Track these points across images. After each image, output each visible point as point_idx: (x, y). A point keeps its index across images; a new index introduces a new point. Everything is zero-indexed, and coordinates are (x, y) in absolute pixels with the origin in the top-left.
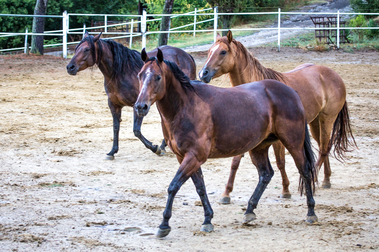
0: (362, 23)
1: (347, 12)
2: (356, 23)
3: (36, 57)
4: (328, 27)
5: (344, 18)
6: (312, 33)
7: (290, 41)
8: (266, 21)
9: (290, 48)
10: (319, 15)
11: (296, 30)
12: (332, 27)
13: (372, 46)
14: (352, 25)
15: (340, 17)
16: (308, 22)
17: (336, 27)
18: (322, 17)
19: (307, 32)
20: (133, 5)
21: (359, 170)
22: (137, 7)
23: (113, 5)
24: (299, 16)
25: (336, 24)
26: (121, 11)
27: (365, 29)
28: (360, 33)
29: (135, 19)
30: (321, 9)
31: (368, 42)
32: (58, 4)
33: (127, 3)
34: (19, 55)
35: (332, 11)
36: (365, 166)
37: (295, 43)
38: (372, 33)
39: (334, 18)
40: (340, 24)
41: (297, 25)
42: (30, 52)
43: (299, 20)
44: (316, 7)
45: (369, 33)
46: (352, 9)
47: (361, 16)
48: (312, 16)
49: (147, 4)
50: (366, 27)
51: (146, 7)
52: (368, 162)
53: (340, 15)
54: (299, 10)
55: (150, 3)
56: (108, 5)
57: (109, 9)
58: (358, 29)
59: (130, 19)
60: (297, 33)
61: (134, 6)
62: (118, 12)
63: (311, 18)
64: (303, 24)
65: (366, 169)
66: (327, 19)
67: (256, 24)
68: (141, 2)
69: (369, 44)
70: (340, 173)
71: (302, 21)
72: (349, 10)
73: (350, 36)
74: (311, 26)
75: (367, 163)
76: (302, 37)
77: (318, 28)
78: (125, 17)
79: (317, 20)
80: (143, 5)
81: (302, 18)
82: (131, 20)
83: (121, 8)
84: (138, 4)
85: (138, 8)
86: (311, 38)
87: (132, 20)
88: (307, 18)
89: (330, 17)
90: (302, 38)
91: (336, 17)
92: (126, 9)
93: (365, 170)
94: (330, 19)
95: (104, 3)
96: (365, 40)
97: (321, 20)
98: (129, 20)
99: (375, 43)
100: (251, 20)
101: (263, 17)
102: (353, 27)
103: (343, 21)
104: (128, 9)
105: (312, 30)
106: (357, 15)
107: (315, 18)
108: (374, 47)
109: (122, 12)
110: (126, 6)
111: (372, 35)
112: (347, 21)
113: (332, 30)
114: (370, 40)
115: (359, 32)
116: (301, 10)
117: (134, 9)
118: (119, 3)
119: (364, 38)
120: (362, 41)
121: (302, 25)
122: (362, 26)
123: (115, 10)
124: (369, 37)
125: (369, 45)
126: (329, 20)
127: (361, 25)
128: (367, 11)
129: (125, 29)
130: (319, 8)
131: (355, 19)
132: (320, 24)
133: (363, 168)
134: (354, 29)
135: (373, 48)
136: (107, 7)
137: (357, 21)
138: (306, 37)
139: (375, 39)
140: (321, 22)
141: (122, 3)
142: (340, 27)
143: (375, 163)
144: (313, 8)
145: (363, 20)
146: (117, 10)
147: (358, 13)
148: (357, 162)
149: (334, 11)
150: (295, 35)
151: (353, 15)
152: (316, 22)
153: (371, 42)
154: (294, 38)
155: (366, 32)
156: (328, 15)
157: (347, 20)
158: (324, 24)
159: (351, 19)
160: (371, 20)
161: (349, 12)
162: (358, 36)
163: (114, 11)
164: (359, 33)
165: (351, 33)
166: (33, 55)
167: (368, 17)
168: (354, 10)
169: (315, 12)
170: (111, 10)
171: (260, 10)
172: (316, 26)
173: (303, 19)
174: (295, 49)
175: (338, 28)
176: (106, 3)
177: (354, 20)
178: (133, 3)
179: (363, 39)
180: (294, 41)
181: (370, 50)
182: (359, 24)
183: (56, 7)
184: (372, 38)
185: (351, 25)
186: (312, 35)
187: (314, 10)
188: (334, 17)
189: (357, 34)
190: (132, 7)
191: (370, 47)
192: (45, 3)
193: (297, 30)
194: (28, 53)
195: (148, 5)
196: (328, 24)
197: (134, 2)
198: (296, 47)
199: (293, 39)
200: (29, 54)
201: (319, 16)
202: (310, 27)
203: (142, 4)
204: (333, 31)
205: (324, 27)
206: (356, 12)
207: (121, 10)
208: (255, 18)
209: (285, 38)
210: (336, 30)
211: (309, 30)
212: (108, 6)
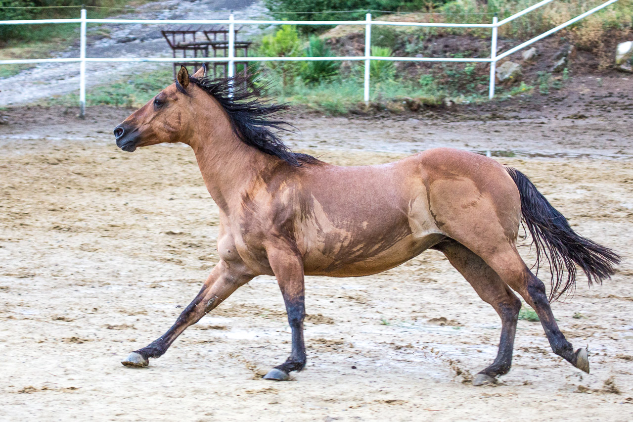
0: (292, 47)
1: (253, 18)
2: (276, 45)
4: (207, 57)
5: (246, 32)
6: (166, 72)
7: (111, 90)
8: (51, 42)
9: (111, 108)
10: (184, 25)
11: (125, 62)
12: (215, 56)
13: (316, 102)
14: (267, 51)
15: (236, 32)
16: (156, 44)
17: (226, 55)
18: (192, 30)
19: (155, 67)
21: (275, 408)
24: (133, 28)
25: (226, 48)
27: (300, 62)
28: (287, 71)
30: (190, 10)
31: (305, 94)
35: (216, 15)
36: (289, 397)
37: (124, 95)
38: (315, 70)
39: (222, 34)
40: (236, 47)
41: (130, 51)
43: (134, 39)
44: (178, 4)
45: (308, 72)
46: (267, 10)
47: (289, 30)
48: (166, 29)
50: (302, 55)
52: (295, 389)
53: (235, 25)
54: (133, 13)
58: (282, 62)
60: (128, 70)
63: (164, 33)
64: (143, 48)
65: (291, 404)
66: (203, 35)
67: (26, 49)
69: (308, 97)
70: (227, 414)
71: (142, 40)
72: (259, 14)
73: (261, 77)
74: (163, 53)
75: (293, 392)
76: (140, 81)
77: (180, 59)
79: (179, 38)
81: (142, 32)
86: (165, 83)
88: (155, 32)
89: (211, 32)
90: (141, 84)
91: (226, 32)
93: (289, 407)
94: (211, 36)
96: (297, 88)
97: (189, 38)
99: (324, 95)
100: (13, 38)
101: (45, 31)
102: (269, 56)
103: (245, 40)
105: (166, 63)
106: (279, 27)
107: (173, 33)
108: (320, 105)
111: (316, 75)
112: (255, 40)
113: (216, 64)
114: (310, 88)
115: (283, 69)
116: (139, 13)
119: (295, 83)
120: (289, 91)
121: (142, 51)
122: (290, 54)
124: (308, 81)
125: (308, 101)
126: (208, 39)
127: (289, 51)
128: (304, 15)
130: (186, 9)
131: (275, 35)
132: (185, 48)
133: (284, 403)
134: (271, 62)
135: (319, 109)
137: (279, 42)
138: (151, 80)
139: (323, 85)
140: (187, 42)
142: (236, 56)
143: (313, 391)
144: (171, 8)
145: (293, 40)
147: (281, 20)
148: (269, 389)
149: (222, 16)
150: (124, 75)
151: (270, 25)
152: (176, 44)
153: (313, 92)
154: (121, 82)
155: (302, 69)
156: (207, 25)
157: (255, 37)
158: (196, 47)
159: (264, 34)
160: (313, 38)
161: (261, 18)
162: (282, 79)
164: (285, 70)
165: (263, 70)
167: (307, 31)
168: (272, 13)
169: (174, 17)
171: (36, 13)
172: (177, 54)
173: (144, 34)
174: (122, 112)
175: (231, 58)
177: (271, 39)
179: (293, 86)
180: (121, 91)
181: (310, 113)
182: (283, 49)
184: (316, 84)
185: (264, 50)
186: (166, 75)
187: (173, 12)
188: (220, 32)
189: (279, 72)
191: (310, 105)
193: (130, 63)
196: (206, 49)
198: (124, 105)
199: (119, 87)
201: (185, 29)
202: (162, 56)
204: (218, 66)
205: (196, 56)
206: (276, 19)
208: (22, 33)
209: (98, 83)
210: (226, 64)
211: (157, 63)
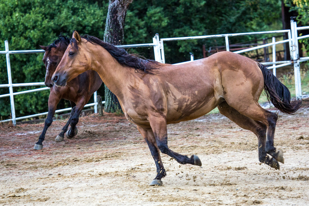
3: (115, 117)
20: (273, 11)
22: (280, 14)
23: (238, 15)
26: (252, 24)
29: (278, 37)
32: (142, 23)
33: (261, 9)
34: (85, 117)
42: (104, 112)
49: (296, 8)
51: (295, 13)
55: (301, 6)
56: (228, 16)
57: (230, 23)
59: (270, 36)
61: (274, 14)
62: (247, 27)
68: (286, 5)
78: (261, 35)
80: (290, 11)
82: (271, 38)
83: (251, 19)
84: (281, 9)
85: (281, 17)
87: (274, 39)
92: (260, 21)
95: (222, 13)
98: (268, 39)
104: (263, 21)
109: (254, 27)
110: (260, 14)
117: (275, 19)
118: (247, 11)
123: (242, 23)
129: (263, 55)
136: (226, 19)
141: (252, 9)
146: (245, 23)
163: (240, 25)
166: (110, 115)
170: (234, 24)
176: (225, 14)
178: (272, 9)
183: (140, 28)
190: (270, 15)
192: (120, 23)
194: (102, 112)
195: (299, 10)
197: (274, 6)
200: (102, 115)
203: (288, 8)
207: (252, 22)
212: (229, 19)
